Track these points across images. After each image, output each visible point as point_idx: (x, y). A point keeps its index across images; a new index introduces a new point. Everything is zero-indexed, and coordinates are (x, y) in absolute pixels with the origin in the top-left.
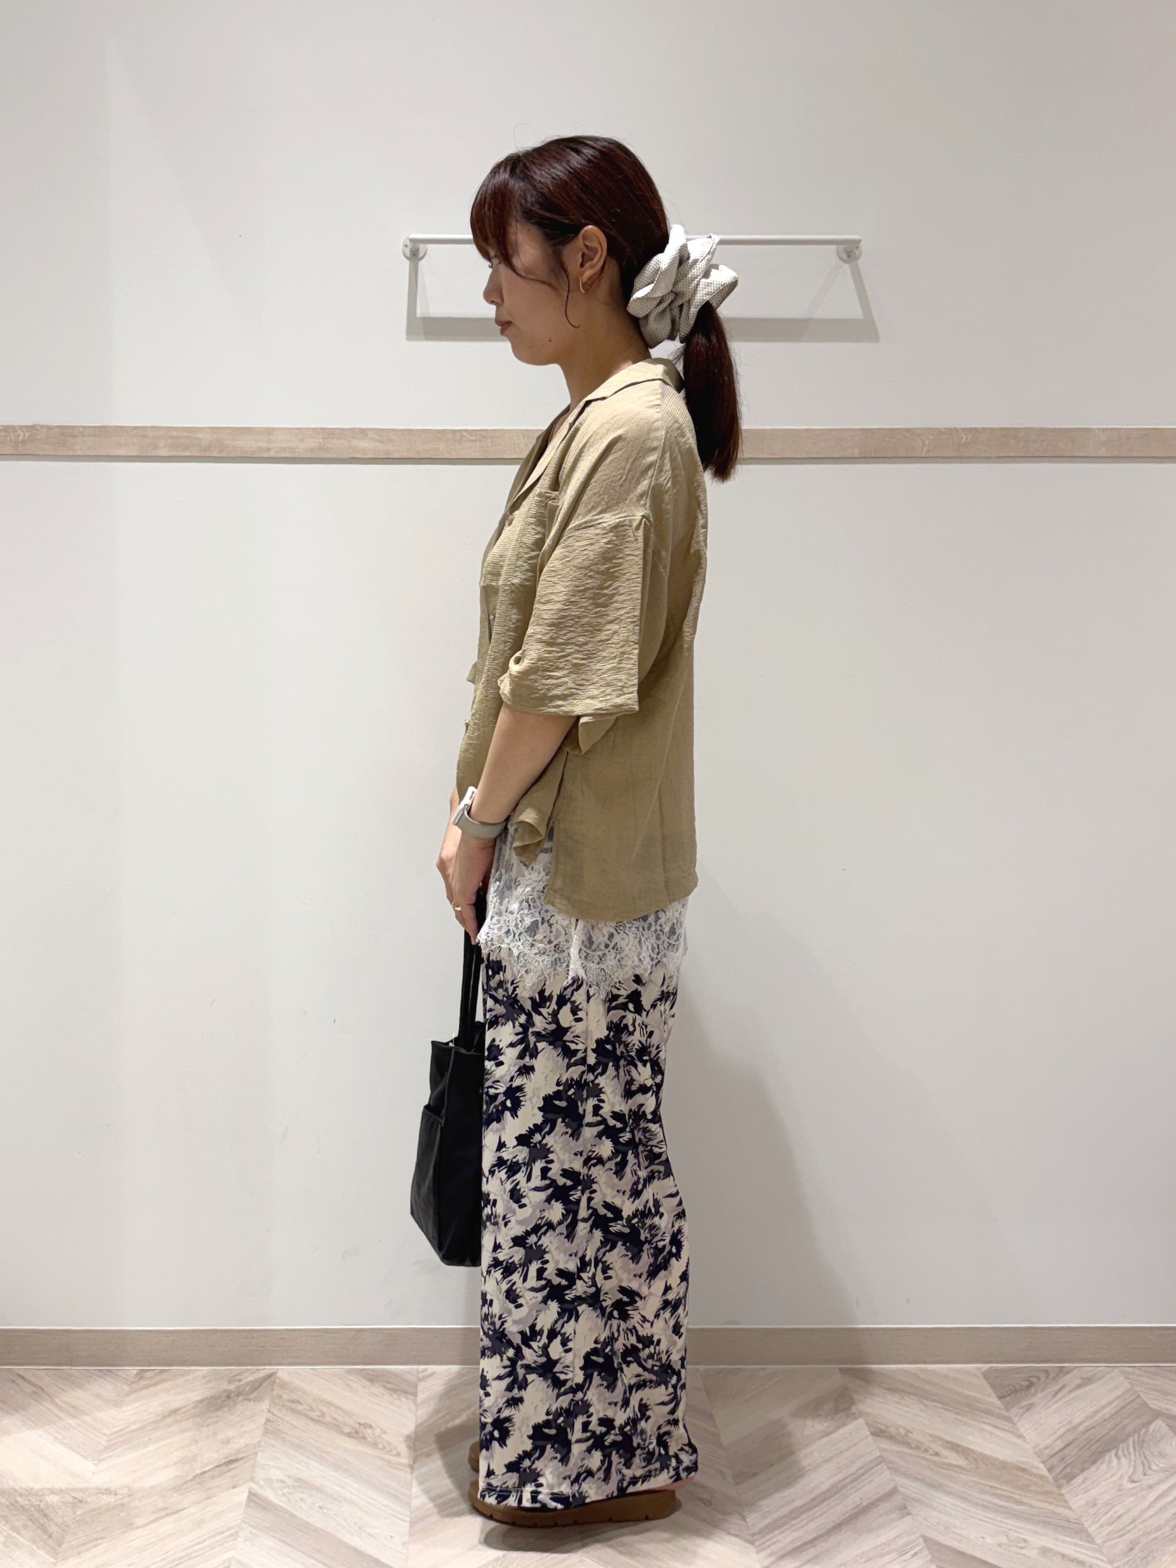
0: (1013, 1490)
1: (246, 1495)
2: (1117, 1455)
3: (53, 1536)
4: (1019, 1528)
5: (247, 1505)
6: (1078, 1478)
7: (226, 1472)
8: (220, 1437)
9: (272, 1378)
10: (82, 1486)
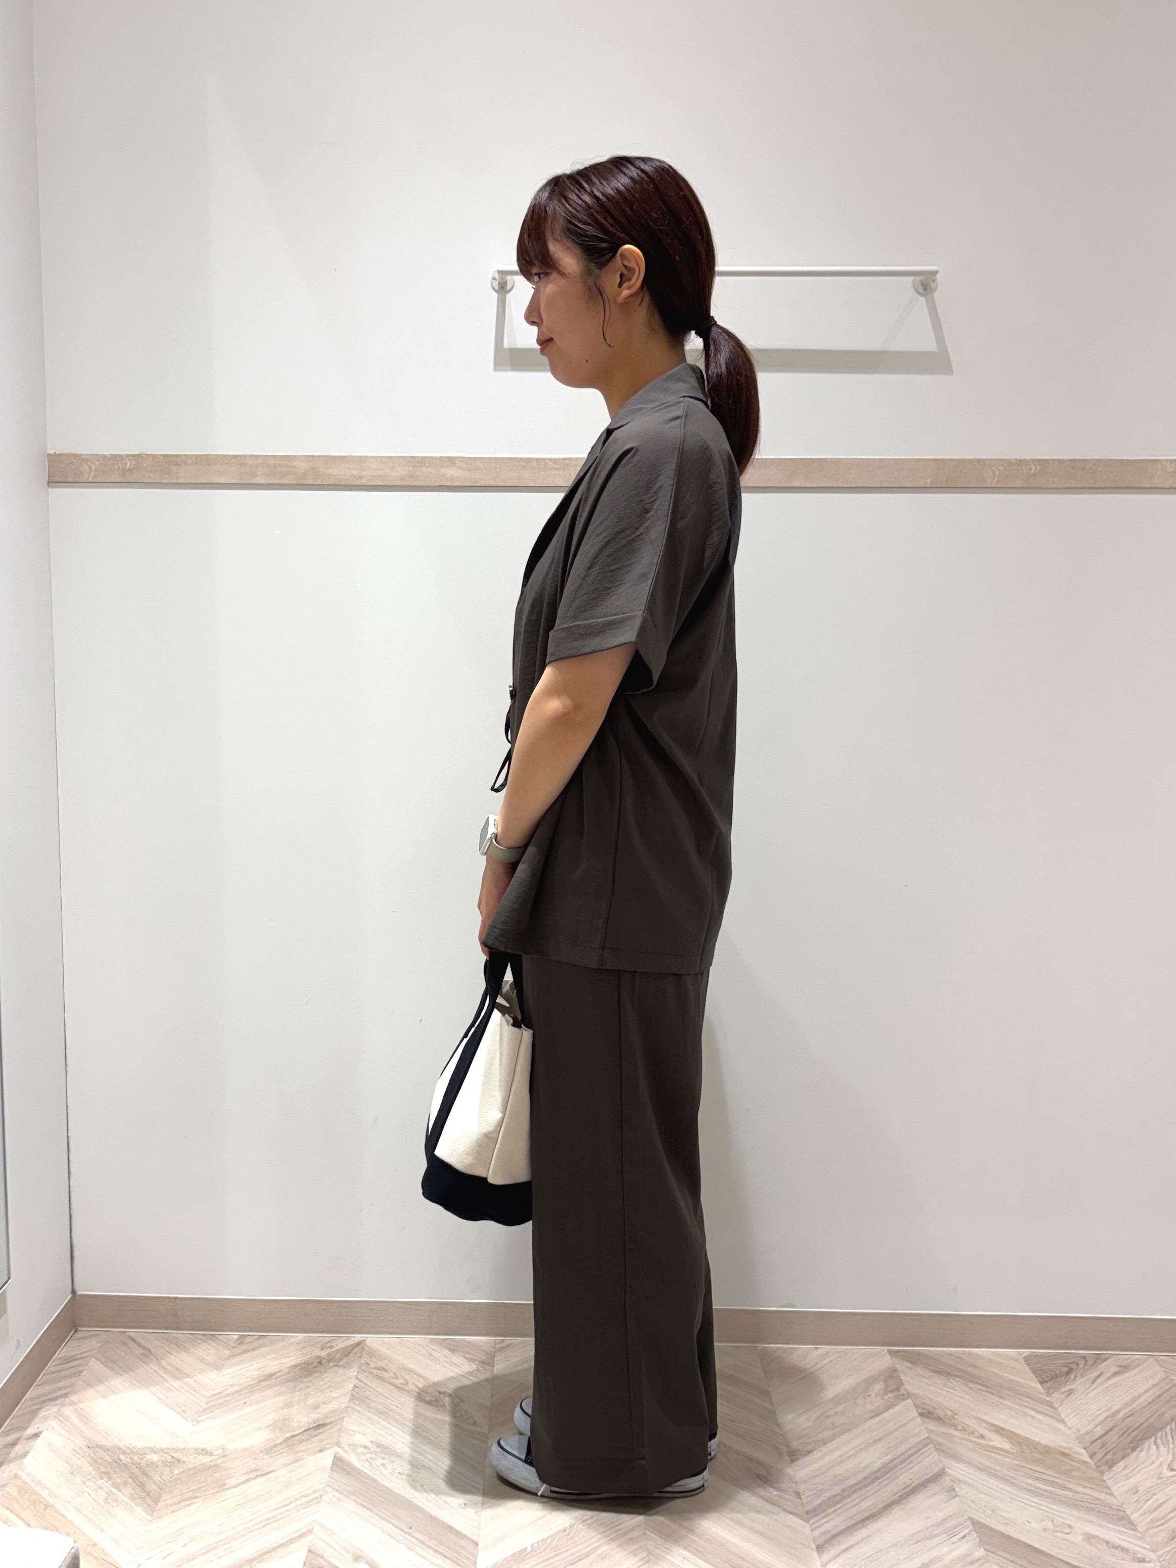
0: (1056, 1475)
1: (332, 1458)
2: (1155, 1443)
3: (151, 1494)
4: (1062, 1513)
5: (332, 1470)
6: (1119, 1464)
7: (314, 1437)
8: (311, 1401)
9: (362, 1345)
10: (181, 1446)
